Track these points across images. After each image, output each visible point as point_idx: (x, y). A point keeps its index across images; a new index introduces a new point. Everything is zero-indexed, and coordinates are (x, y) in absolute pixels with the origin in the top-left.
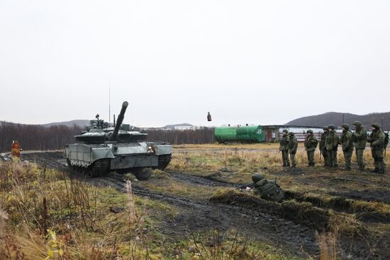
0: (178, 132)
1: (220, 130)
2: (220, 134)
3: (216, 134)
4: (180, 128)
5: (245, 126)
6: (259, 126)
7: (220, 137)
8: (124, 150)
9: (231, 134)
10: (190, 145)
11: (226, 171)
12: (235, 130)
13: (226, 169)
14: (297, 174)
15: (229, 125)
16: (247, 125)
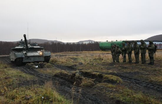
0: (82, 45)
1: (103, 43)
3: (100, 46)
4: (84, 43)
7: (102, 47)
8: (30, 54)
9: (108, 45)
11: (82, 64)
12: (110, 44)
13: (82, 63)
14: (113, 65)
15: (107, 41)
16: (117, 41)
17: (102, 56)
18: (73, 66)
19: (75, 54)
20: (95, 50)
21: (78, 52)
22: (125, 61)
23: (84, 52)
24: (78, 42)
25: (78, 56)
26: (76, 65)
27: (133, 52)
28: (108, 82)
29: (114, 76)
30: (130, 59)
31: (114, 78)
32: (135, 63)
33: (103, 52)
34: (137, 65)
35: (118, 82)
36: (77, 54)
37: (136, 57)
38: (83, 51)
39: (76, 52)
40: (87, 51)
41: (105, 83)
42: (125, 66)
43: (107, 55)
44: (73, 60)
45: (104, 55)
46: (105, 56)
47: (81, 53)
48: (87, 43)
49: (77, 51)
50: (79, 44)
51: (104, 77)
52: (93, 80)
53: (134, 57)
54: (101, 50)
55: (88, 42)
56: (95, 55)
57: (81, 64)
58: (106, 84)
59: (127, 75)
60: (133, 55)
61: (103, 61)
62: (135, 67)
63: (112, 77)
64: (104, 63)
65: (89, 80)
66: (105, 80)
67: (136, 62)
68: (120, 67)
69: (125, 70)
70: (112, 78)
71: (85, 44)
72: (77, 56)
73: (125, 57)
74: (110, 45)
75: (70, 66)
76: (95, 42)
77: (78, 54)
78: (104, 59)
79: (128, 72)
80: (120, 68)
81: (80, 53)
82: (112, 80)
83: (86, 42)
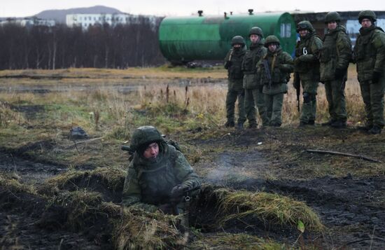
0: (61, 30)
1: (175, 26)
2: (173, 37)
3: (163, 37)
4: (70, 21)
5: (245, 13)
6: (286, 15)
7: (173, 47)
9: (204, 37)
10: (83, 70)
11: (81, 136)
12: (217, 27)
13: (82, 131)
14: (248, 143)
15: (200, 12)
16: (251, 11)
17: (180, 96)
18: (35, 147)
19: (24, 81)
20: (136, 63)
21: (39, 72)
22: (312, 122)
23: (73, 70)
24: (35, 18)
25: (49, 95)
26: (49, 144)
27: (352, 72)
28: (249, 230)
29: (276, 197)
30: (337, 111)
31: (282, 206)
32: (364, 130)
33: (178, 74)
34: (375, 142)
35: (302, 228)
36: (34, 82)
37: (366, 99)
38: (67, 66)
39: (29, 71)
40: (92, 66)
41: (238, 236)
42: (319, 145)
43: (203, 90)
44: (21, 117)
45: (191, 91)
46: (195, 95)
47: (61, 78)
48: (86, 21)
49: (34, 67)
50: (45, 28)
51: (226, 203)
52: (174, 218)
53: (361, 99)
54: (167, 64)
55: (97, 16)
56: (141, 89)
57: (79, 137)
58: (243, 241)
59: (339, 192)
60: (352, 87)
61: (190, 121)
62: (369, 151)
63: (269, 200)
64: (199, 129)
65: (151, 217)
66: (230, 217)
67: (371, 126)
68: (293, 149)
69: (319, 169)
70: (267, 208)
71: (77, 29)
72: (42, 92)
73: (310, 98)
74: (217, 37)
75: (17, 146)
76: (130, 18)
77: (43, 82)
78: (191, 108)
79: (338, 174)
80: (290, 157)
81: (54, 77)
82: (272, 217)
83: (79, 16)
